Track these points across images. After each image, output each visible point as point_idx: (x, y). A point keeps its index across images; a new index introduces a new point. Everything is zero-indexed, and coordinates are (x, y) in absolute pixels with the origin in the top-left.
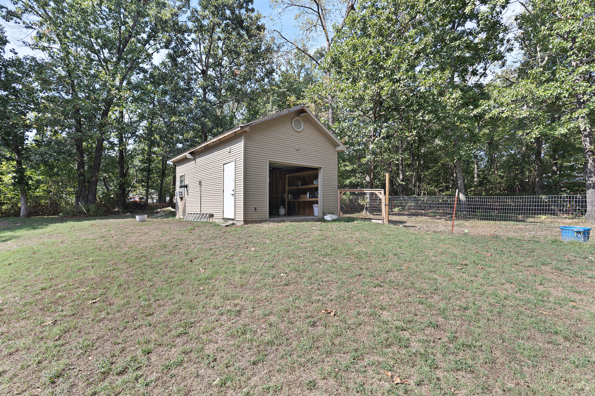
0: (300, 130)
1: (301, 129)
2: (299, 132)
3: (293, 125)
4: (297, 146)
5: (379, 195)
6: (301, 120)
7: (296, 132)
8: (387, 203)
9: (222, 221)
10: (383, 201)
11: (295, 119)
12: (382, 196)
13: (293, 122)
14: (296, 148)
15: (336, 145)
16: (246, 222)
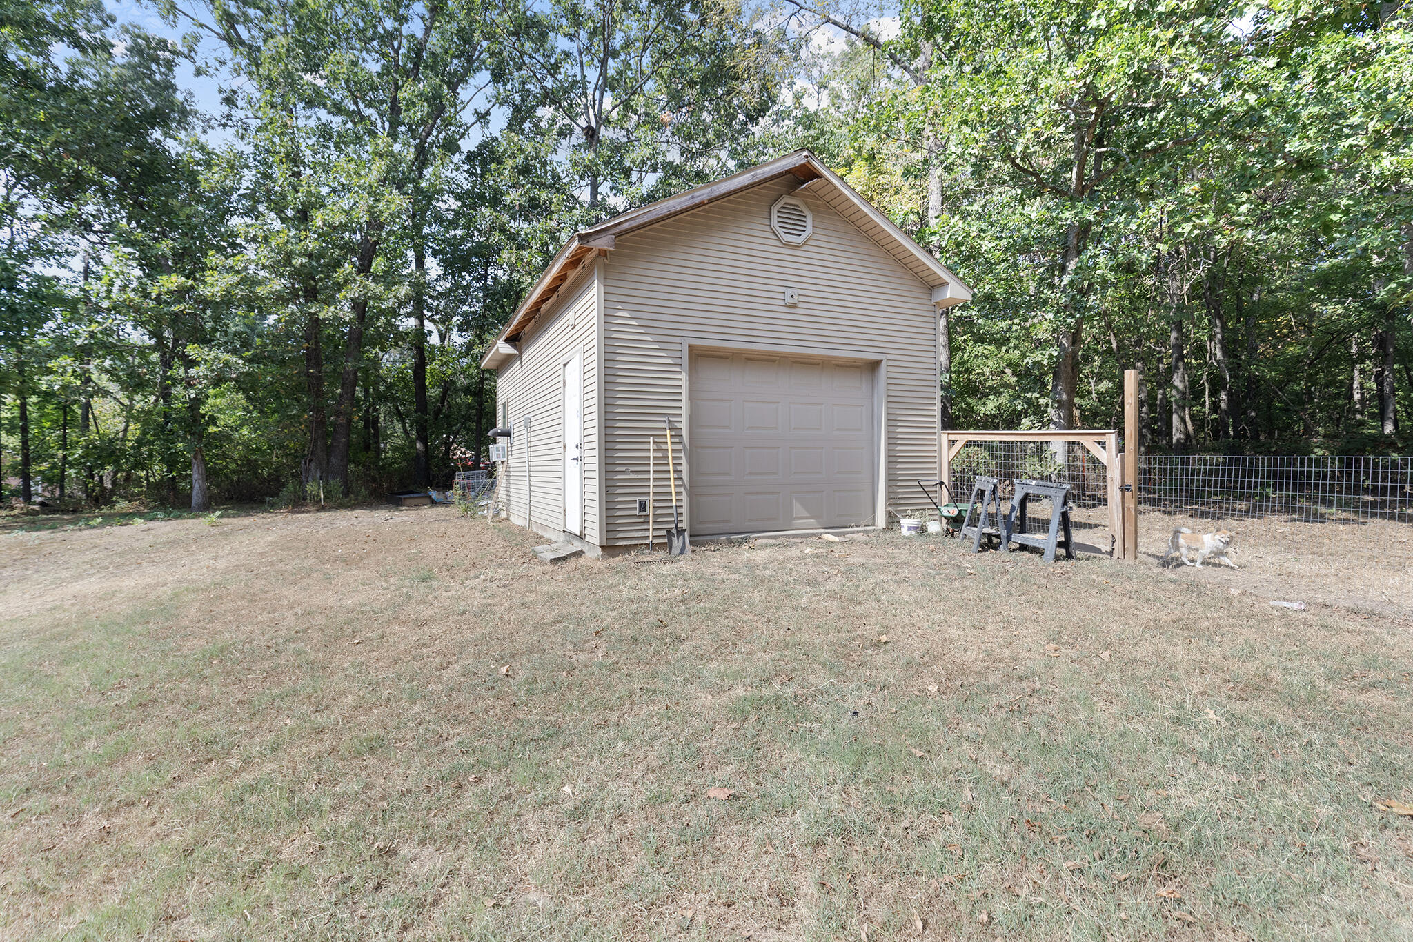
0: (799, 240)
1: (804, 235)
2: (796, 247)
3: (775, 225)
4: (790, 291)
5: (1096, 451)
6: (803, 207)
7: (787, 245)
8: (1130, 480)
9: (562, 537)
10: (1114, 475)
11: (781, 203)
12: (1108, 457)
13: (775, 215)
14: (789, 300)
15: (932, 286)
16: (609, 549)
